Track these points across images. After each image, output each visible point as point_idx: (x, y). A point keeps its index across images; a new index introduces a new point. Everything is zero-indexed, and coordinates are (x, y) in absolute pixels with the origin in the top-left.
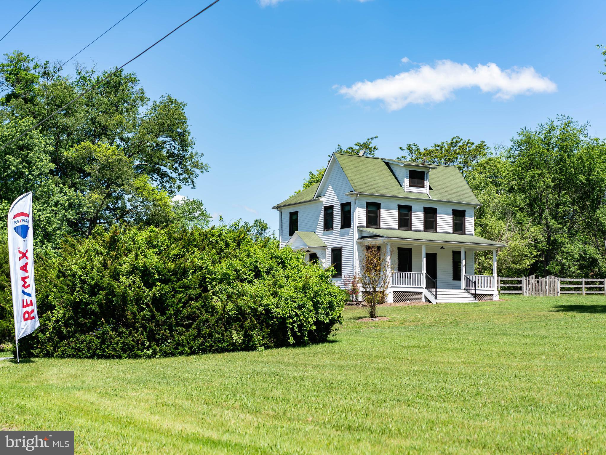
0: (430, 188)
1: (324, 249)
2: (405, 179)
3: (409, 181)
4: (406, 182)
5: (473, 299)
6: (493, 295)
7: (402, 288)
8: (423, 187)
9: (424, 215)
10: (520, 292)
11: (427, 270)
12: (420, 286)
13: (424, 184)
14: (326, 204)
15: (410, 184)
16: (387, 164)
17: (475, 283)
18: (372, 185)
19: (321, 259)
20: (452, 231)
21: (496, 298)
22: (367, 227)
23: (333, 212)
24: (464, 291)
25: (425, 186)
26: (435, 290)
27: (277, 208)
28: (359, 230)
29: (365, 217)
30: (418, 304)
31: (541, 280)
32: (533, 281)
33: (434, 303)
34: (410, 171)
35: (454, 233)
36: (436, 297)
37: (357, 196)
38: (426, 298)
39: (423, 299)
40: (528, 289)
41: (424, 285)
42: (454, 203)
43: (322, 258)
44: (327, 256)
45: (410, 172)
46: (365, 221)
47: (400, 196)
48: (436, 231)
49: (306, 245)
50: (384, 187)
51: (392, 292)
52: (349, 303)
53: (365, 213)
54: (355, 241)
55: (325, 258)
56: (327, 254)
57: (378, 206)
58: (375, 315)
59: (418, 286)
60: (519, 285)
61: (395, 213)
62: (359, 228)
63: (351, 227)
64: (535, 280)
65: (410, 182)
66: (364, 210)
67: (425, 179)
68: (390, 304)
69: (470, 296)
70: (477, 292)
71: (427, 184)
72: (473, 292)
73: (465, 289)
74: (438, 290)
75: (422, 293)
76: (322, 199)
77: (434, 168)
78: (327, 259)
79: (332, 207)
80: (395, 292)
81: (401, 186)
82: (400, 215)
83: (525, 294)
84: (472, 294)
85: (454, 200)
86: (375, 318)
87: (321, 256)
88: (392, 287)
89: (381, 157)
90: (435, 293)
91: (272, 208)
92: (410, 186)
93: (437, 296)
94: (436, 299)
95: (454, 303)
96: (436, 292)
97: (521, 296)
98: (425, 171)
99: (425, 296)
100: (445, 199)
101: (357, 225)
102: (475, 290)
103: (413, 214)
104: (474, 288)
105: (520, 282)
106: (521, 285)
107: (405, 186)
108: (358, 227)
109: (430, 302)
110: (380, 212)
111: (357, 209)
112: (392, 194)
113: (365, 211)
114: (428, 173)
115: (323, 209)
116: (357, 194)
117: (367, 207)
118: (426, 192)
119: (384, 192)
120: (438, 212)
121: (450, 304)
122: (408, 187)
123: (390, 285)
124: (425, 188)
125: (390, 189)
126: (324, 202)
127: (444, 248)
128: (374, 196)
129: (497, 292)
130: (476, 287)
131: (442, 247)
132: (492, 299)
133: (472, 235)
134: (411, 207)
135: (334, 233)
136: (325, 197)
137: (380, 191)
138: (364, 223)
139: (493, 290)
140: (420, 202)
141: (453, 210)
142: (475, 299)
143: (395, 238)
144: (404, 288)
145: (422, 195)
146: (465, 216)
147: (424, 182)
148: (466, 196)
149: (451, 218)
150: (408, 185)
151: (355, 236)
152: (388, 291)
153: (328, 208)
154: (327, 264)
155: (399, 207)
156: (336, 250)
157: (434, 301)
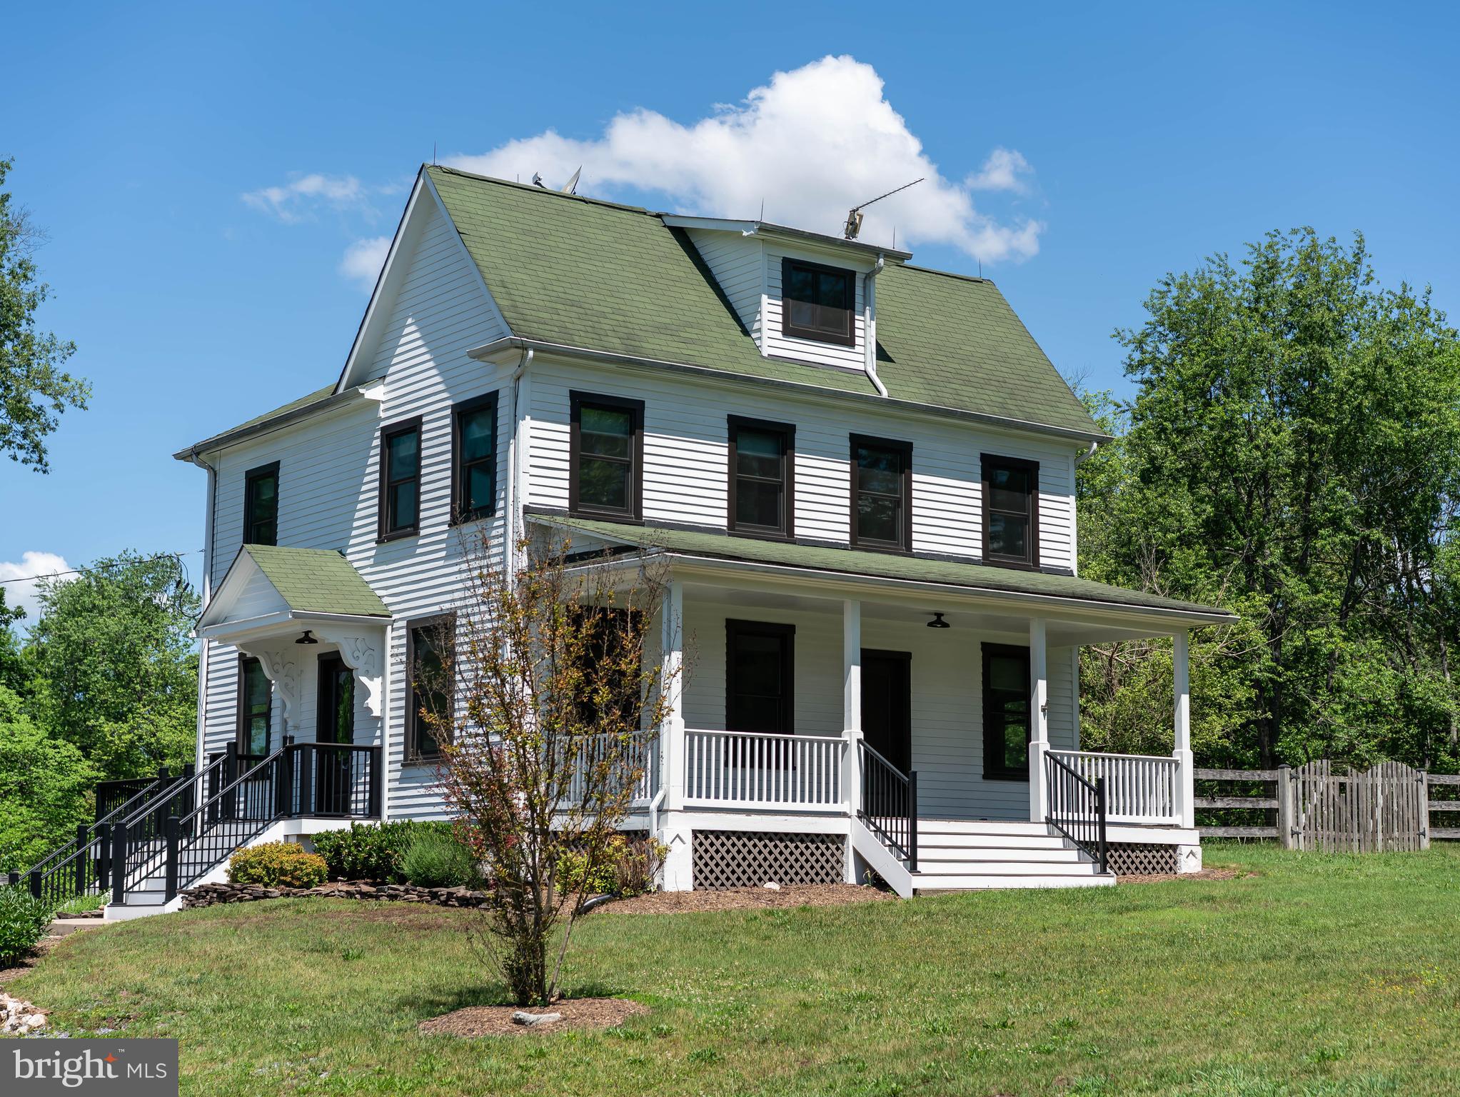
0: (882, 355)
1: (376, 627)
2: (765, 298)
3: (785, 307)
4: (770, 312)
5: (1088, 868)
6: (1174, 847)
7: (743, 817)
8: (850, 342)
9: (852, 473)
10: (1272, 832)
11: (864, 727)
12: (831, 807)
13: (853, 328)
14: (387, 417)
15: (785, 324)
16: (682, 235)
17: (1099, 790)
18: (601, 312)
19: (364, 679)
20: (980, 553)
21: (1190, 863)
22: (575, 512)
23: (419, 450)
24: (1043, 829)
25: (858, 341)
26: (904, 824)
27: (194, 454)
28: (531, 526)
29: (567, 466)
30: (820, 898)
31: (1355, 781)
32: (1321, 787)
33: (906, 894)
34: (785, 261)
35: (986, 561)
36: (912, 863)
37: (524, 357)
38: (862, 863)
39: (850, 876)
40: (1303, 818)
41: (853, 800)
42: (989, 421)
43: (367, 674)
44: (389, 660)
45: (790, 266)
46: (566, 484)
47: (740, 371)
48: (909, 547)
49: (286, 607)
50: (662, 329)
51: (688, 838)
52: (462, 891)
53: (567, 447)
54: (513, 580)
55: (381, 673)
56: (389, 651)
57: (632, 414)
58: (540, 985)
59: (823, 807)
60: (1264, 804)
61: (716, 455)
62: (532, 518)
63: (499, 514)
64: (1331, 779)
65: (785, 315)
66: (562, 432)
67: (858, 306)
68: (678, 900)
69: (1073, 855)
70: (1113, 835)
71: (866, 328)
72: (1092, 834)
73: (1049, 821)
74: (922, 825)
75: (841, 838)
76: (374, 393)
78: (389, 678)
79: (412, 428)
80: (706, 834)
81: (746, 332)
82: (737, 465)
83: (1291, 842)
84: (1084, 846)
85: (988, 412)
86: (546, 1004)
87: (363, 659)
88: (687, 809)
89: (655, 211)
90: (904, 840)
91: (178, 457)
92: (789, 331)
93: (921, 854)
94: (913, 869)
95: (1005, 893)
96: (914, 833)
97: (1274, 852)
98: (861, 270)
99: (857, 854)
100: (947, 402)
101: (525, 499)
102: (1102, 824)
103: (804, 464)
104: (1095, 815)
105: (1270, 790)
106: (1274, 804)
107: (766, 333)
108: (527, 510)
109: (880, 884)
110: (640, 444)
111: (527, 426)
112: (699, 361)
113: (567, 437)
114: (869, 277)
115: (377, 442)
116: (525, 348)
117: (575, 419)
118: (861, 367)
119: (661, 347)
120: (915, 460)
121: (986, 893)
122: (780, 335)
123: (678, 799)
124: (857, 349)
125: (693, 341)
126: (382, 407)
127: (946, 625)
128: (613, 366)
129: (1194, 837)
130: (1100, 810)
131: (939, 615)
132: (1171, 869)
133: (1070, 574)
134: (791, 429)
135: (419, 551)
136: (388, 380)
137: (644, 345)
138: (557, 493)
139: (1177, 827)
140: (834, 407)
141: (985, 458)
142: (1103, 871)
143: (708, 554)
144: (754, 817)
145: (844, 376)
146: (1037, 489)
147: (853, 320)
148: (1039, 396)
149: (974, 490)
150: (780, 327)
151: (518, 555)
152: (667, 834)
153: (401, 436)
154: (383, 702)
155: (734, 428)
156: (431, 632)
157: (904, 883)
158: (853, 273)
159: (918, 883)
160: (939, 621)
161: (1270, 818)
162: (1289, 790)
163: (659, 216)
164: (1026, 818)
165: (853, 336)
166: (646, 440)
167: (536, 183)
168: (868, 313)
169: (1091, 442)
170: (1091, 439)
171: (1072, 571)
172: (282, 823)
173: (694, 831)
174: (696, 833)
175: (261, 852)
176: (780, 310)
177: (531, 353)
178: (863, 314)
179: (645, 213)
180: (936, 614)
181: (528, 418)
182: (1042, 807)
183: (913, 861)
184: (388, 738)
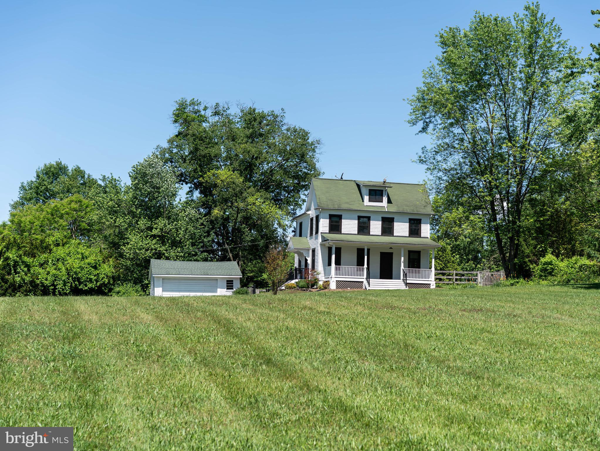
0: (389, 202)
1: (309, 251)
2: (366, 196)
3: (369, 197)
4: (366, 198)
6: (430, 284)
7: (345, 279)
8: (382, 202)
9: (382, 223)
10: (475, 283)
12: (361, 277)
13: (382, 199)
14: (310, 216)
16: (358, 186)
17: (406, 275)
18: (336, 201)
21: (433, 287)
22: (330, 233)
23: (313, 222)
24: (402, 281)
28: (322, 236)
32: (487, 274)
35: (409, 236)
37: (320, 210)
38: (365, 285)
39: (364, 288)
40: (482, 280)
41: (365, 276)
43: (307, 257)
45: (370, 190)
47: (359, 209)
48: (392, 235)
50: (347, 203)
53: (328, 223)
54: (319, 243)
56: (310, 254)
57: (340, 217)
60: (474, 278)
61: (355, 222)
63: (318, 233)
64: (490, 273)
67: (384, 195)
68: (331, 290)
69: (404, 285)
70: (408, 282)
71: (385, 199)
75: (363, 282)
76: (310, 212)
77: (391, 187)
80: (339, 281)
81: (363, 201)
82: (359, 223)
83: (479, 284)
87: (307, 255)
92: (370, 201)
96: (370, 281)
98: (384, 189)
100: (401, 210)
101: (322, 231)
103: (372, 222)
104: (405, 279)
105: (475, 275)
106: (476, 278)
107: (366, 202)
108: (321, 233)
111: (323, 220)
113: (328, 221)
114: (386, 190)
115: (310, 220)
117: (330, 218)
118: (384, 206)
119: (345, 206)
120: (395, 220)
122: (368, 202)
123: (334, 276)
125: (351, 204)
128: (336, 210)
129: (435, 282)
132: (429, 288)
133: (428, 238)
134: (370, 217)
135: (313, 238)
136: (311, 210)
138: (327, 230)
139: (431, 281)
140: (378, 213)
141: (409, 219)
142: (406, 287)
144: (347, 279)
145: (380, 208)
146: (421, 224)
148: (423, 207)
149: (407, 225)
150: (368, 200)
151: (320, 240)
152: (332, 281)
153: (312, 219)
154: (310, 261)
155: (359, 218)
156: (314, 251)
157: (368, 288)
158: (382, 191)
159: (370, 288)
160: (391, 248)
161: (475, 280)
162: (479, 275)
163: (355, 182)
164: (400, 279)
166: (342, 221)
170: (431, 215)
172: (294, 280)
174: (336, 281)
175: (291, 284)
178: (385, 197)
179: (353, 181)
182: (402, 277)
183: (369, 285)
184: (310, 267)
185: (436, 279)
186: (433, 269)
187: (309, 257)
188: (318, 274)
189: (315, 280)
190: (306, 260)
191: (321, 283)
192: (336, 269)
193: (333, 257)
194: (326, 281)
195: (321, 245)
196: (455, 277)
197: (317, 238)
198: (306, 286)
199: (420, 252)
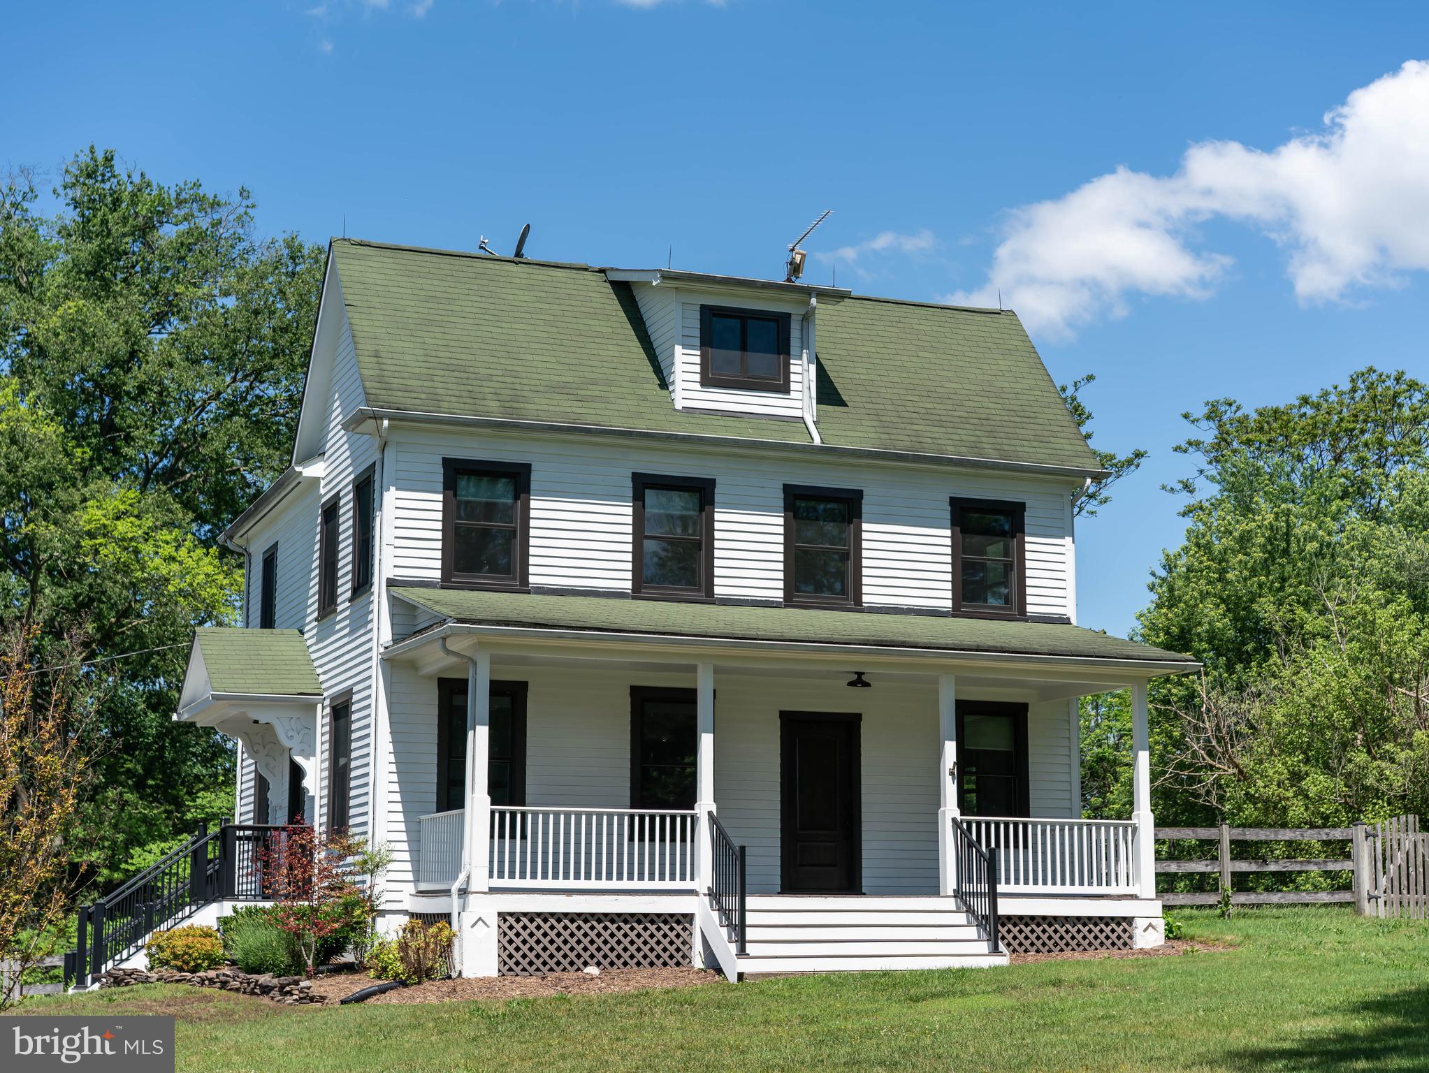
0: (826, 396)
1: (310, 705)
2: (678, 349)
3: (703, 357)
4: (685, 361)
5: (984, 947)
6: (1129, 920)
7: (562, 897)
8: (784, 389)
9: (786, 526)
10: (1346, 897)
12: (678, 884)
13: (787, 373)
14: (324, 493)
15: (704, 373)
16: (625, 292)
17: (990, 861)
18: (489, 378)
20: (949, 604)
21: (1149, 938)
22: (448, 583)
23: (340, 525)
24: (951, 904)
25: (793, 386)
27: (228, 538)
28: (394, 602)
29: (439, 535)
32: (1407, 845)
33: (733, 978)
34: (704, 308)
35: (956, 612)
37: (379, 427)
38: (706, 947)
39: (698, 956)
40: (1383, 880)
41: (704, 878)
42: (950, 462)
44: (319, 739)
45: (710, 315)
46: (438, 554)
47: (640, 426)
48: (858, 601)
49: (207, 689)
50: (562, 389)
51: (494, 921)
53: (439, 516)
54: (377, 656)
55: (314, 752)
56: (320, 729)
57: (516, 479)
60: (1336, 866)
61: (618, 516)
62: (399, 592)
63: (372, 589)
65: (704, 365)
66: (433, 502)
67: (793, 350)
68: (480, 985)
69: (972, 932)
70: (1006, 907)
71: (802, 374)
72: (986, 908)
73: (956, 895)
75: (689, 918)
76: (318, 469)
78: (320, 757)
79: (335, 504)
80: (517, 917)
81: (664, 384)
82: (643, 525)
83: (1369, 907)
84: (982, 921)
85: (951, 453)
87: (297, 738)
88: (497, 890)
90: (738, 920)
92: (708, 380)
94: (742, 953)
96: (743, 912)
97: (1348, 919)
98: (795, 311)
100: (902, 443)
101: (392, 572)
102: (993, 896)
103: (725, 521)
104: (985, 887)
105: (1341, 849)
106: (1347, 865)
107: (680, 385)
108: (391, 583)
110: (527, 509)
111: (394, 498)
112: (591, 419)
113: (440, 506)
114: (805, 319)
115: (319, 519)
116: (378, 418)
117: (449, 486)
118: (798, 413)
119: (547, 409)
120: (865, 509)
122: (698, 386)
123: (481, 880)
124: (793, 395)
125: (591, 399)
126: (323, 483)
127: (867, 685)
128: (489, 431)
129: (1155, 907)
130: (993, 880)
131: (860, 674)
132: (1125, 944)
133: (1065, 621)
134: (711, 483)
135: (338, 627)
136: (327, 455)
137: (527, 406)
138: (429, 564)
139: (1133, 897)
140: (763, 458)
141: (954, 502)
142: (995, 950)
143: (507, 623)
144: (576, 898)
145: (773, 425)
146: (1023, 532)
147: (788, 365)
148: (1029, 432)
149: (941, 538)
150: (697, 377)
151: (382, 630)
152: (468, 918)
153: (330, 512)
154: (315, 781)
155: (643, 485)
156: (341, 711)
157: (733, 966)
158: (789, 316)
159: (746, 966)
160: (859, 680)
162: (1364, 850)
163: (602, 271)
165: (787, 381)
166: (533, 504)
167: (481, 247)
168: (805, 356)
169: (1084, 478)
170: (1085, 475)
171: (1068, 619)
172: (214, 906)
173: (500, 914)
174: (502, 916)
175: (188, 933)
176: (698, 360)
177: (386, 423)
178: (800, 358)
179: (586, 270)
180: (856, 673)
181: (393, 489)
182: (949, 880)
183: (742, 942)
184: (319, 818)
185: (1166, 883)
186: (1144, 816)
187: (309, 753)
188: (372, 866)
189: (348, 908)
190: (297, 773)
191: (389, 929)
192: (501, 829)
193: (479, 742)
194: (429, 919)
195: (391, 663)
196: (1229, 866)
197: (360, 622)
198: (284, 958)
199: (1024, 707)
